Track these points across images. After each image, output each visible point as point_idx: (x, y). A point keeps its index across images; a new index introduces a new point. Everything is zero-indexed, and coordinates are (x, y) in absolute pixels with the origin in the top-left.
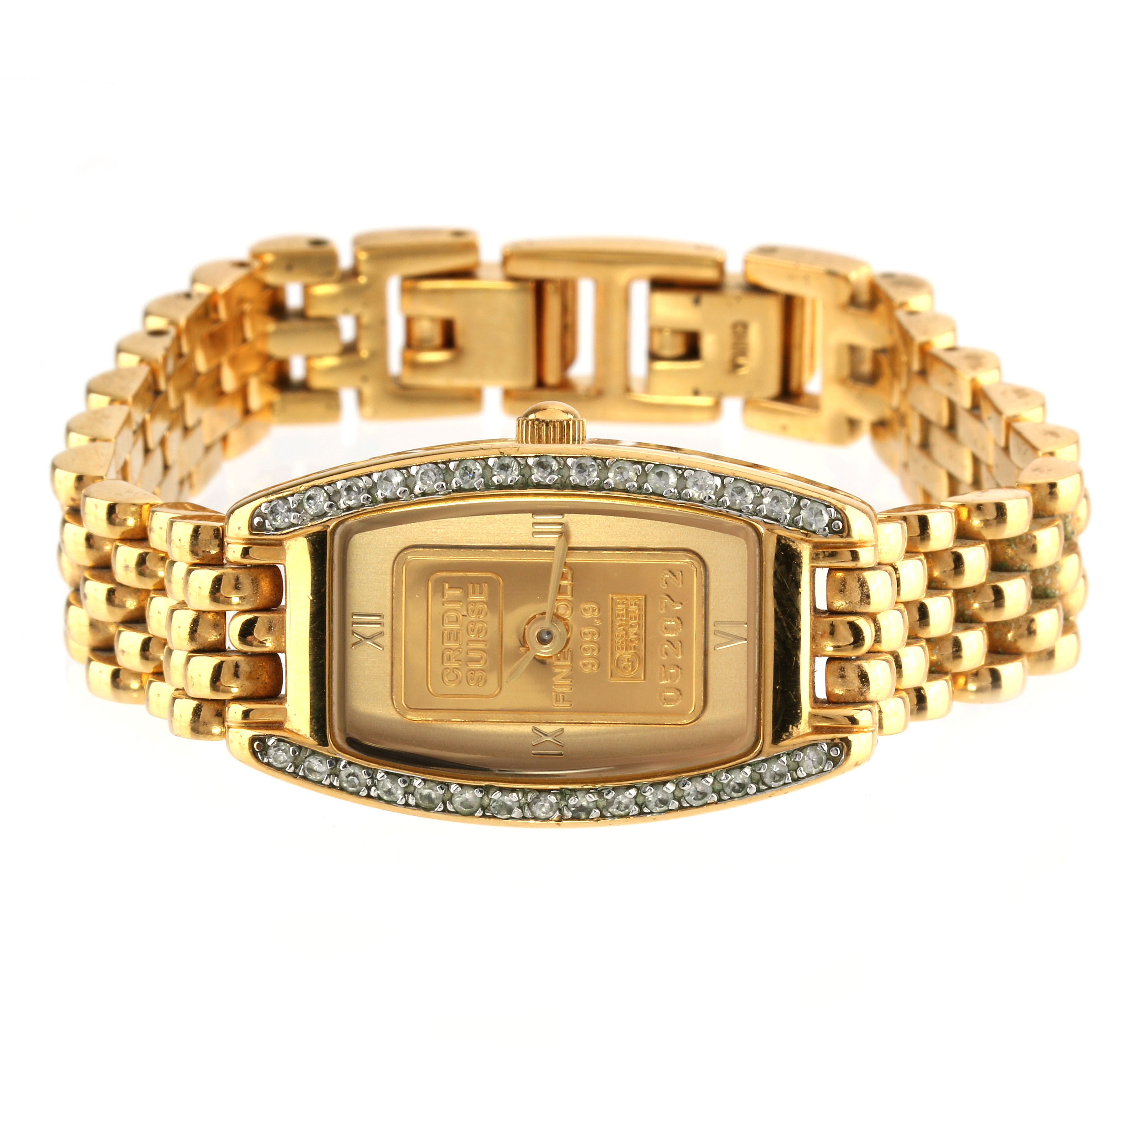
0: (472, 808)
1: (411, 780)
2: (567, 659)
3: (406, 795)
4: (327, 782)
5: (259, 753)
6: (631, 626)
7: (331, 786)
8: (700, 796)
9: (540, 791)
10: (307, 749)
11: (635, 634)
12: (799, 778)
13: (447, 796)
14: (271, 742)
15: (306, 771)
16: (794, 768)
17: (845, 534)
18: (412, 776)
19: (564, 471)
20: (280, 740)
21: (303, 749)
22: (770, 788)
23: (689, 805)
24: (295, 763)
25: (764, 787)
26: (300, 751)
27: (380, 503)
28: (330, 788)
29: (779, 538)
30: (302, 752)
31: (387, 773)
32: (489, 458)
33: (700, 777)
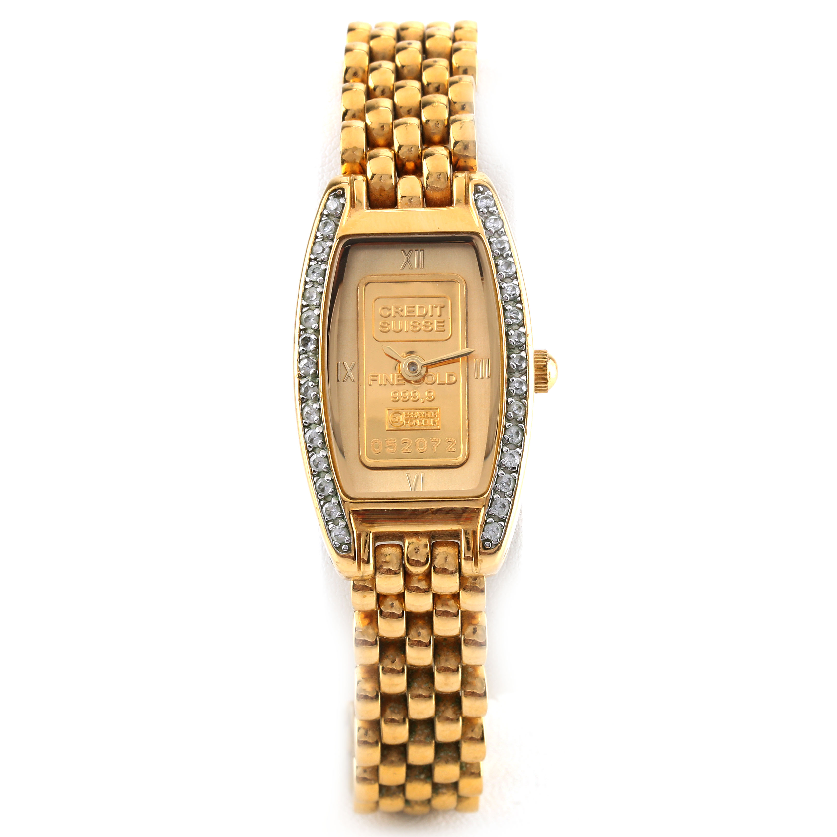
0: (305, 323)
1: (322, 285)
2: (398, 382)
3: (312, 282)
4: (319, 234)
5: (335, 193)
6: (420, 421)
7: (316, 237)
8: (316, 464)
9: (317, 364)
10: (339, 221)
11: (416, 424)
12: (328, 525)
13: (312, 307)
14: (342, 200)
15: (325, 221)
16: (334, 521)
17: (483, 551)
18: (324, 285)
19: (518, 373)
20: (344, 205)
21: (339, 219)
22: (322, 507)
23: (310, 457)
24: (329, 215)
25: (322, 503)
26: (337, 217)
27: (495, 262)
28: (315, 236)
29: (479, 510)
30: (337, 218)
31: (325, 270)
32: (525, 327)
33: (328, 463)
